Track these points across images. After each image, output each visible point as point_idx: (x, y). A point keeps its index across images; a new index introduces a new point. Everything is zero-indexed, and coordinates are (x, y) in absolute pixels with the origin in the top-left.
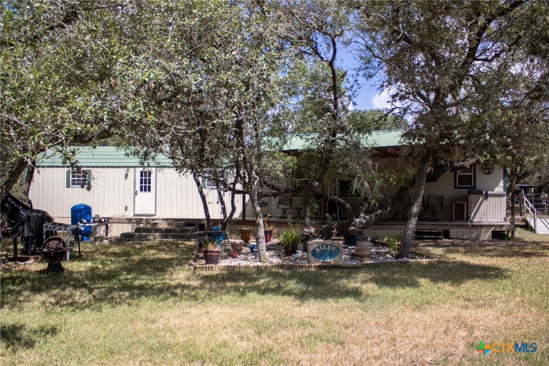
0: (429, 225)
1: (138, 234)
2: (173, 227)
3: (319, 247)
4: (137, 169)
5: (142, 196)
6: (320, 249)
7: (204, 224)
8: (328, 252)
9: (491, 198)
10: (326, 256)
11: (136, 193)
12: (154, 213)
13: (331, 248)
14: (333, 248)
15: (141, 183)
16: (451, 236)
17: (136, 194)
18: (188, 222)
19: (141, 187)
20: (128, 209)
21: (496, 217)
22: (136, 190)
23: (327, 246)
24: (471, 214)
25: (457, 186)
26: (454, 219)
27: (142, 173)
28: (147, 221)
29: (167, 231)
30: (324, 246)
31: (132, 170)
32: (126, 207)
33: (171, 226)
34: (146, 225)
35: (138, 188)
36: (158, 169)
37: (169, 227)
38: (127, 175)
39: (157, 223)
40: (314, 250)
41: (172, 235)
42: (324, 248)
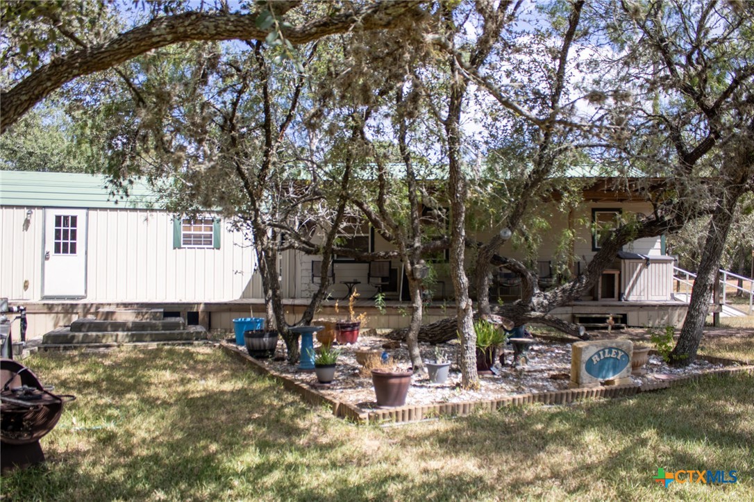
0: (596, 306)
1: (81, 334)
2: (146, 319)
3: (598, 353)
4: (48, 211)
5: (60, 262)
6: (599, 356)
7: (197, 313)
8: (612, 360)
9: (653, 265)
10: (608, 371)
11: (46, 257)
12: (83, 293)
13: (617, 354)
14: (621, 354)
15: (57, 237)
16: (630, 323)
17: (47, 259)
18: (167, 310)
19: (57, 245)
20: (30, 286)
21: (661, 294)
22: (47, 249)
23: (610, 349)
24: (625, 289)
25: (596, 247)
26: (600, 296)
27: (58, 218)
28: (87, 309)
29: (138, 327)
30: (607, 351)
31: (38, 213)
32: (26, 282)
33: (140, 317)
34: (85, 316)
35: (50, 247)
36: (91, 212)
37: (137, 320)
38: (27, 222)
39: (113, 313)
40: (590, 360)
41: (151, 335)
42: (607, 356)
